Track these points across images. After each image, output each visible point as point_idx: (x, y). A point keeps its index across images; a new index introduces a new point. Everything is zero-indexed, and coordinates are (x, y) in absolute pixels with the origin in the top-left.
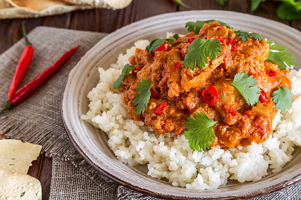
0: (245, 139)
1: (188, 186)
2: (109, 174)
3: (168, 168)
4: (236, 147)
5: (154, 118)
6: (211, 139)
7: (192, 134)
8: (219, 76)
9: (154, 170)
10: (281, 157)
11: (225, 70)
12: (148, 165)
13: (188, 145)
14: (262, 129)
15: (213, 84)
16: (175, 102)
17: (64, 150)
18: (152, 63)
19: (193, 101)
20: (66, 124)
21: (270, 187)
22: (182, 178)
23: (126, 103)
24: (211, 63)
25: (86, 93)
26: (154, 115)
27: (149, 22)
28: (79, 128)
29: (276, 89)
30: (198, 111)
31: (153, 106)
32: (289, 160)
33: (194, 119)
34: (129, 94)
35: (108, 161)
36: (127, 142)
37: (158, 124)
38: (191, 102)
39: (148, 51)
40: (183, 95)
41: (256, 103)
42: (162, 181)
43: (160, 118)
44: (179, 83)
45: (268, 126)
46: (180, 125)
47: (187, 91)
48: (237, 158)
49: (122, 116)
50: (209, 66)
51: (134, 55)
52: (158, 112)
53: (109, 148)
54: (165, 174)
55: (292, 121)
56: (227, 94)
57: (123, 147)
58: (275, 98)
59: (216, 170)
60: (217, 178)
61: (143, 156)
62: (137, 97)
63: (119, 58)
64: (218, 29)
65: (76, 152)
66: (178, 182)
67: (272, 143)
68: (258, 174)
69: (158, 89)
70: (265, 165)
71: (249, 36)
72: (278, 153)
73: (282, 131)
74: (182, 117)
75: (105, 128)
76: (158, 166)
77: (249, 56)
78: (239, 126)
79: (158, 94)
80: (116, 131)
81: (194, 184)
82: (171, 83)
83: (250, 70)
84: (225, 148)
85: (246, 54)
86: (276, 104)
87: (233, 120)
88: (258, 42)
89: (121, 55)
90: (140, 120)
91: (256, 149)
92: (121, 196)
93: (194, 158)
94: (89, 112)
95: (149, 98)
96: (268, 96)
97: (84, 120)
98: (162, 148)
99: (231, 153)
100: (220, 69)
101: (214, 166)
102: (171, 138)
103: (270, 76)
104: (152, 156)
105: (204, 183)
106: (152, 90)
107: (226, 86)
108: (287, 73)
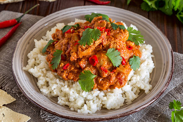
0: (112, 85)
1: (79, 111)
2: (35, 103)
3: (69, 100)
4: (107, 89)
5: (62, 72)
6: (92, 85)
7: (82, 82)
8: (99, 49)
9: (61, 101)
10: (132, 96)
11: (103, 46)
12: (58, 98)
13: (80, 87)
14: (121, 80)
15: (96, 54)
16: (74, 63)
17: (13, 86)
18: (64, 39)
20: (14, 72)
21: (123, 113)
22: (75, 106)
23: (48, 61)
24: (94, 43)
25: (27, 54)
26: (62, 70)
28: (21, 75)
29: (131, 57)
30: (86, 69)
31: (62, 65)
32: (136, 98)
33: (84, 73)
34: (50, 57)
35: (36, 95)
36: (47, 84)
37: (64, 76)
38: (83, 64)
39: (62, 31)
40: (79, 60)
41: (119, 65)
42: (65, 107)
43: (65, 72)
44: (77, 53)
45: (125, 79)
46: (76, 76)
47: (81, 57)
48: (107, 96)
49: (45, 69)
50: (94, 44)
51: (55, 33)
52: (64, 68)
53: (38, 87)
54: (67, 103)
55: (140, 75)
56: (103, 60)
57: (45, 87)
58: (131, 62)
59: (95, 102)
60: (95, 107)
61: (55, 93)
63: (47, 33)
64: (101, 22)
65: (18, 89)
66: (74, 108)
67: (127, 88)
68: (118, 105)
69: (65, 55)
70: (123, 100)
71: (117, 27)
72: (130, 94)
73: (134, 81)
74: (78, 72)
75: (36, 75)
76: (63, 98)
77: (116, 39)
78: (109, 78)
79: (65, 58)
81: (82, 110)
82: (72, 52)
83: (117, 47)
84: (100, 90)
85: (115, 37)
86: (131, 66)
87: (106, 75)
88: (122, 30)
89: (48, 31)
90: (55, 72)
91: (118, 91)
92: (42, 114)
93: (83, 95)
94: (27, 65)
95: (60, 61)
96: (126, 61)
97: (25, 70)
98: (66, 89)
99: (104, 92)
100: (100, 46)
101: (94, 100)
102: (72, 83)
103: (129, 49)
104: (61, 93)
105: (88, 109)
106: (62, 55)
107: (102, 56)
108: (139, 48)
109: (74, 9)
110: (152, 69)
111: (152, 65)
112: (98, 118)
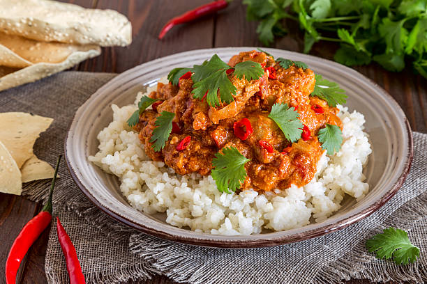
0: (284, 180)
1: (213, 231)
2: (120, 216)
3: (190, 214)
4: (272, 190)
5: (176, 156)
6: (242, 178)
7: (219, 173)
8: (254, 108)
9: (174, 216)
10: (326, 204)
11: (262, 101)
12: (168, 211)
13: (216, 187)
14: (303, 169)
15: (247, 117)
16: (201, 137)
19: (222, 135)
21: (310, 231)
22: (206, 223)
23: (143, 140)
24: (244, 91)
25: (96, 133)
26: (176, 152)
27: (176, 58)
29: (322, 127)
30: (228, 146)
31: (174, 140)
32: (336, 209)
33: (222, 154)
34: (147, 130)
36: (143, 187)
37: (180, 162)
38: (220, 136)
39: (172, 84)
40: (211, 128)
41: (298, 140)
43: (182, 156)
44: (207, 115)
45: (311, 166)
46: (206, 164)
47: (215, 123)
48: (274, 202)
49: (137, 156)
50: (242, 94)
51: (156, 91)
52: (180, 149)
54: (187, 221)
55: (341, 165)
56: (263, 128)
57: (138, 192)
58: (321, 137)
59: (247, 215)
60: (248, 224)
61: (162, 200)
62: (155, 132)
63: (137, 97)
64: (255, 55)
66: (202, 230)
67: (316, 188)
68: (298, 222)
69: (182, 123)
70: (307, 212)
71: (291, 64)
72: (323, 201)
73: (329, 177)
74: (209, 155)
76: (179, 211)
77: (290, 85)
78: (276, 164)
79: (181, 129)
80: (130, 173)
81: (220, 230)
82: (196, 113)
83: (291, 101)
84: (261, 192)
85: (287, 83)
86: (322, 144)
87: (269, 158)
88: (301, 70)
89: (140, 93)
90: (160, 161)
91: (295, 192)
92: (133, 246)
93: (221, 201)
94: (98, 153)
95: (170, 132)
96: (312, 134)
97: (92, 162)
98: (183, 189)
99: (267, 197)
100: (255, 100)
101: (246, 211)
102: (196, 180)
103: (316, 112)
104: (173, 201)
105: (233, 228)
106: (174, 123)
107: (261, 119)
108: (337, 111)
109: (193, 55)
110: (366, 155)
111: (365, 148)
112: (256, 240)
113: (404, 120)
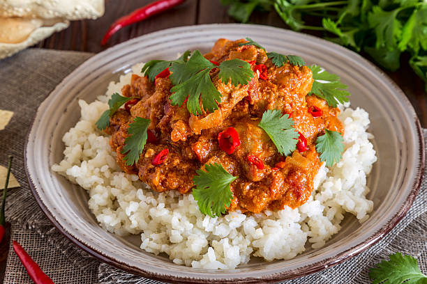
0: (275, 201)
1: (194, 263)
3: (168, 239)
4: (263, 212)
5: (151, 171)
6: (228, 201)
7: (202, 194)
8: (242, 114)
9: (150, 242)
10: (325, 227)
11: (251, 106)
12: (142, 234)
13: (197, 208)
14: (298, 187)
15: (234, 125)
16: (180, 149)
17: (27, 214)
18: (152, 94)
19: (205, 148)
20: (31, 176)
21: (306, 267)
22: (187, 253)
23: (115, 148)
24: (230, 96)
25: (61, 134)
26: (151, 166)
27: (153, 38)
28: (48, 183)
29: (322, 133)
30: (212, 161)
31: (150, 153)
32: (336, 232)
33: (205, 171)
34: (119, 137)
35: (86, 228)
36: (114, 203)
37: (157, 179)
38: (202, 149)
39: (148, 77)
40: (192, 139)
41: (292, 153)
42: (159, 257)
43: (159, 170)
44: (187, 123)
45: (307, 185)
46: (187, 181)
47: (197, 133)
48: (264, 227)
49: (108, 167)
50: (228, 100)
51: (130, 84)
52: (156, 162)
53: (90, 211)
54: (164, 248)
55: (342, 178)
56: (252, 140)
57: (108, 210)
58: (320, 146)
59: (234, 242)
60: (234, 254)
61: (135, 223)
62: (129, 140)
63: (109, 88)
64: (244, 50)
65: (45, 217)
66: (182, 259)
67: (313, 207)
68: (292, 249)
69: (158, 130)
70: (303, 237)
71: (285, 60)
72: (320, 222)
73: (328, 192)
74: (189, 170)
75: (85, 183)
76: (155, 236)
77: (284, 87)
78: (267, 183)
79: (157, 138)
80: (99, 188)
81: (203, 262)
82: (175, 121)
83: (285, 107)
84: (248, 213)
85: (280, 84)
86: (320, 154)
87: (260, 175)
88: (297, 68)
89: (112, 83)
90: (132, 173)
91: (289, 215)
92: (103, 277)
93: (204, 225)
94: (63, 161)
95: (144, 143)
96: (309, 143)
97: (56, 172)
98: (161, 212)
99: (256, 219)
100: (244, 105)
101: (232, 238)
102: (175, 198)
103: (314, 115)
104: (148, 223)
105: (217, 260)
106: (149, 131)
107: (250, 128)
108: (338, 113)
109: (173, 34)
110: (370, 164)
111: (370, 155)
112: (244, 278)
113: (415, 120)
